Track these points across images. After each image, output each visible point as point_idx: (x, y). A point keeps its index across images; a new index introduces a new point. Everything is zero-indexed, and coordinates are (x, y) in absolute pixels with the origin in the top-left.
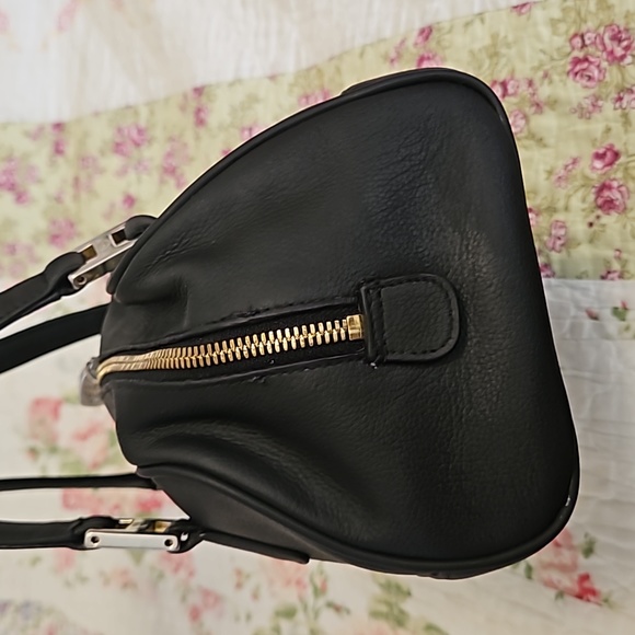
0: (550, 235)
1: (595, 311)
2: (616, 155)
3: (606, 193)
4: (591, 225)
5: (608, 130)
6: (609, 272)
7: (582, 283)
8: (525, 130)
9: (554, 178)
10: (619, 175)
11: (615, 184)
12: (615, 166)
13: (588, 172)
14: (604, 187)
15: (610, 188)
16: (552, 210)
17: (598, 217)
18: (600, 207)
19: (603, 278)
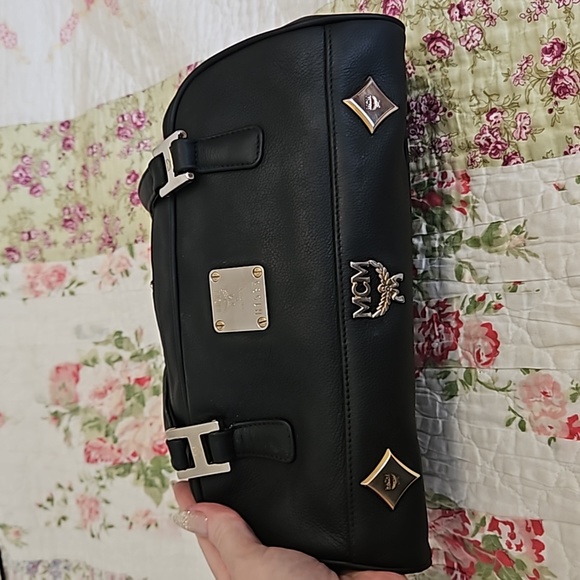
0: (516, 127)
1: (561, 183)
2: (563, 47)
3: (560, 81)
4: (551, 111)
5: (554, 26)
6: (571, 147)
7: (548, 161)
8: (481, 42)
9: (512, 78)
10: (568, 63)
11: (566, 72)
12: (563, 56)
13: (541, 67)
14: (557, 76)
15: (562, 76)
16: (514, 105)
17: (556, 103)
18: (557, 94)
19: (566, 153)
